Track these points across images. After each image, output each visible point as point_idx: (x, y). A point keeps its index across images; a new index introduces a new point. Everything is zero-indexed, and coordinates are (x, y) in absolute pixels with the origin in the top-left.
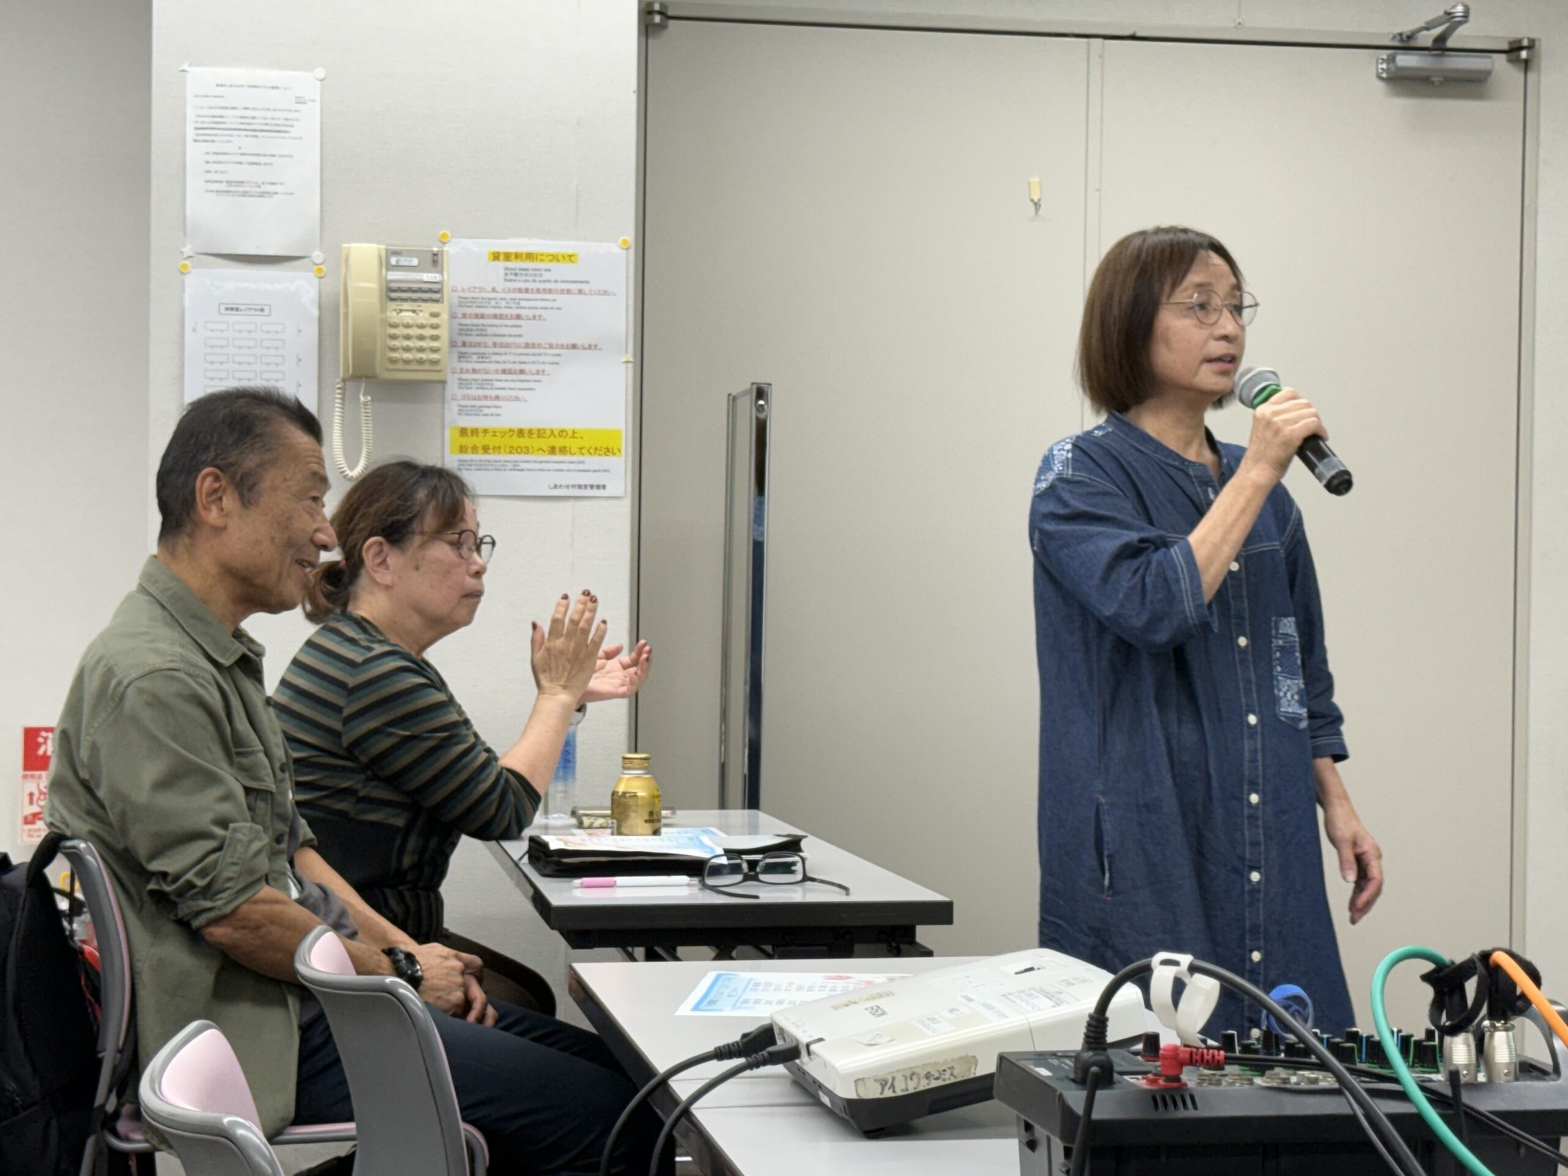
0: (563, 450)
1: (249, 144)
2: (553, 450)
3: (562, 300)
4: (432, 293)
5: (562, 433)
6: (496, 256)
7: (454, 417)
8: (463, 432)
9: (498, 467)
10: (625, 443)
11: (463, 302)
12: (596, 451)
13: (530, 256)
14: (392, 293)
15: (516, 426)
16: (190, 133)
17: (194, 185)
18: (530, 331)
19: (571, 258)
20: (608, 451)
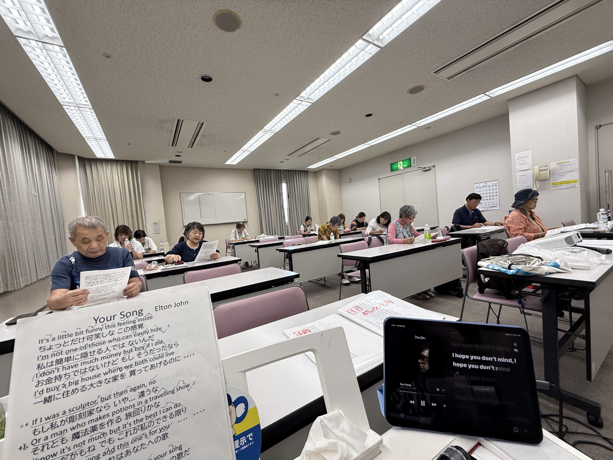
0: (568, 183)
1: (523, 159)
2: (567, 183)
3: (567, 166)
4: (547, 170)
5: (568, 181)
6: (557, 164)
7: (552, 182)
8: (553, 183)
9: (559, 186)
10: (579, 181)
11: (552, 169)
12: (574, 182)
13: (562, 163)
14: (541, 171)
15: (561, 181)
16: (516, 160)
17: (517, 165)
18: (562, 171)
19: (568, 162)
20: (576, 182)
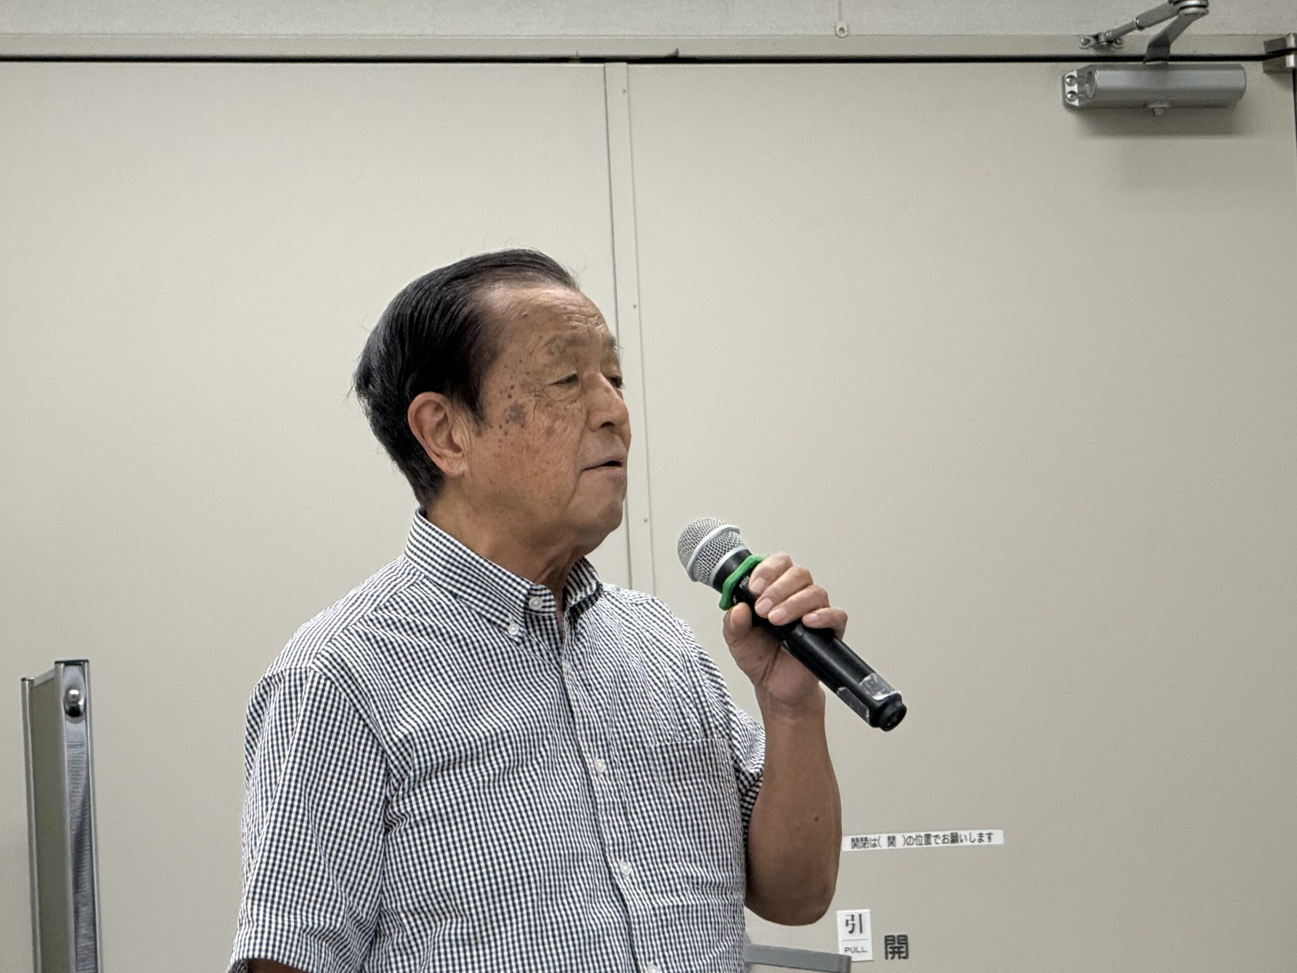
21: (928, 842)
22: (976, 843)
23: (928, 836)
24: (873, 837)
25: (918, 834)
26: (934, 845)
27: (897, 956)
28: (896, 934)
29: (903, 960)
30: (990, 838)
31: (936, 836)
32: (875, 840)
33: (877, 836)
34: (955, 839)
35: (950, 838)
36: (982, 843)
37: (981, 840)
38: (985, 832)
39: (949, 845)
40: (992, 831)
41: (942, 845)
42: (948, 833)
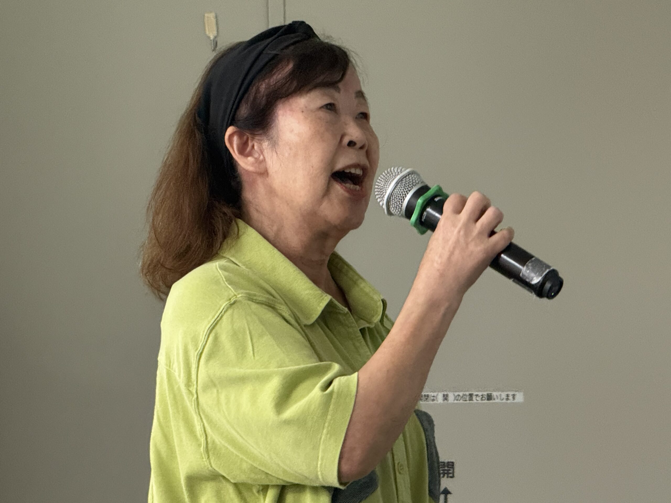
21: (471, 399)
22: (504, 401)
23: (471, 395)
24: (432, 394)
25: (464, 393)
26: (475, 401)
27: (446, 475)
28: (446, 461)
29: (449, 479)
30: (514, 398)
31: (477, 395)
32: (434, 396)
33: (435, 394)
34: (489, 397)
35: (486, 397)
36: (509, 401)
37: (507, 399)
38: (511, 393)
39: (486, 401)
40: (517, 393)
41: (480, 401)
42: (485, 393)
